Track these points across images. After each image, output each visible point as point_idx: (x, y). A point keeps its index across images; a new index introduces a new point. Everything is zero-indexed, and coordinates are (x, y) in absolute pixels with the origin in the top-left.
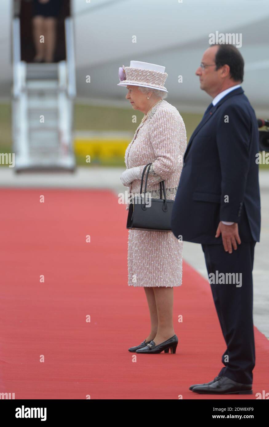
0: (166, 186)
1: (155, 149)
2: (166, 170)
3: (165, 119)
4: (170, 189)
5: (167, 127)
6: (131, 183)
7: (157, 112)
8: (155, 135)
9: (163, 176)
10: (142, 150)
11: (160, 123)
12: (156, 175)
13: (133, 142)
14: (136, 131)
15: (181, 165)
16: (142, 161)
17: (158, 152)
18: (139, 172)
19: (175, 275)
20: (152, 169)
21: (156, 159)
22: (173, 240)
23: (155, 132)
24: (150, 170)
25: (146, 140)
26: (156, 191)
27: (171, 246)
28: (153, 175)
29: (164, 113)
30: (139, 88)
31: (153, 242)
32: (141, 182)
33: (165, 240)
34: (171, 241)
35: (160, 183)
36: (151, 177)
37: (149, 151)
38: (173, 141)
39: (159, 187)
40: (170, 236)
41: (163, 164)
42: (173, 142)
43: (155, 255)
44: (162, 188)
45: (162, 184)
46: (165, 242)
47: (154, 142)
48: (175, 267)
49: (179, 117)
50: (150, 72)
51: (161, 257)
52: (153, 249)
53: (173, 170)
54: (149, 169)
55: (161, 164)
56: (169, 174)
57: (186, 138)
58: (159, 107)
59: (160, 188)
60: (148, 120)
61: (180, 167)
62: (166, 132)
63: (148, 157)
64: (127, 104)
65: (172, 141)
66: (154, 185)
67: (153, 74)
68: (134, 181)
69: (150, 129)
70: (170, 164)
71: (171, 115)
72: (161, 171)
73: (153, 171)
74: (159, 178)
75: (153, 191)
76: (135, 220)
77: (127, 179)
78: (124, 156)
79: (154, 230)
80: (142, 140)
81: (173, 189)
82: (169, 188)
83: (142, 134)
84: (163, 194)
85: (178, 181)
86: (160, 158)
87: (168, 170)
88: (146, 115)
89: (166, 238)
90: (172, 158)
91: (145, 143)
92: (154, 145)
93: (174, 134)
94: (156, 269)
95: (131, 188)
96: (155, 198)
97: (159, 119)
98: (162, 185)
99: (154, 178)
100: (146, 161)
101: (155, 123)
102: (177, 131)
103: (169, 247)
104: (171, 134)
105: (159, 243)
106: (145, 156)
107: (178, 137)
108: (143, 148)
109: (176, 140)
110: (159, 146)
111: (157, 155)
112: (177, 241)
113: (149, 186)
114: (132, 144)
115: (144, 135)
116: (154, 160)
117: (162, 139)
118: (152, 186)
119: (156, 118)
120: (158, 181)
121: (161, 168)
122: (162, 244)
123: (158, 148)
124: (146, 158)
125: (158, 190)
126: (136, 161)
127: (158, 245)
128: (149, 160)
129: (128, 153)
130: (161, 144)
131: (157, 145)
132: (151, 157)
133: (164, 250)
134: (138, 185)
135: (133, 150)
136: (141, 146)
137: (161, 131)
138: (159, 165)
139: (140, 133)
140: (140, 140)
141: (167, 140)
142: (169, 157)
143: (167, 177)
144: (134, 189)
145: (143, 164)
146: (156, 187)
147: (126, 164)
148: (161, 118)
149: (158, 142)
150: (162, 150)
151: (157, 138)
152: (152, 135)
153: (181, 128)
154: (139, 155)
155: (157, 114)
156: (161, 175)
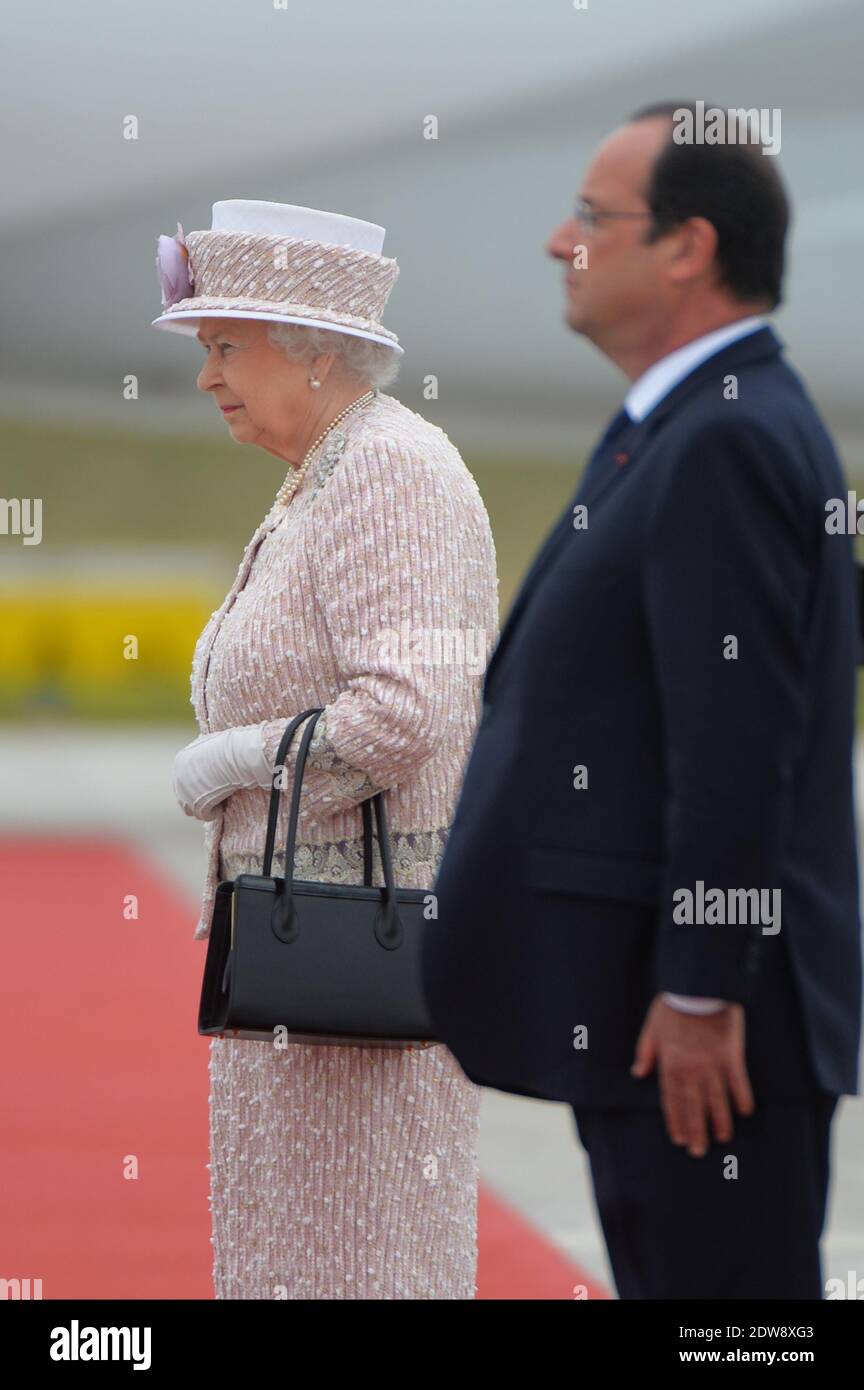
0: (394, 820)
1: (337, 638)
2: (393, 740)
3: (387, 490)
4: (411, 838)
5: (397, 527)
6: (224, 804)
7: (349, 455)
8: (338, 566)
9: (376, 771)
10: (273, 638)
11: (366, 509)
12: (342, 766)
13: (234, 600)
14: (249, 549)
15: (466, 718)
16: (274, 695)
17: (352, 652)
18: (262, 754)
19: (434, 1259)
20: (324, 738)
21: (342, 684)
22: (429, 1089)
23: (342, 554)
24: (314, 744)
25: (296, 591)
26: (341, 846)
27: (418, 1117)
28: (328, 765)
29: (384, 457)
30: (272, 335)
31: (330, 1100)
32: (269, 797)
33: (389, 1086)
34: (416, 1095)
35: (365, 805)
36: (320, 775)
37: (308, 648)
38: (429, 598)
39: (360, 826)
40: (414, 1067)
41: (377, 714)
42: (427, 604)
43: (342, 1162)
44: (375, 830)
45: (372, 810)
46: (386, 1099)
47: (334, 605)
48: (435, 1222)
49: (461, 479)
50: (326, 254)
51: (369, 1174)
52: (330, 1132)
53: (426, 744)
54: (310, 735)
55: (369, 711)
56: (408, 761)
57: (496, 582)
58: (359, 430)
59: (362, 832)
60: (306, 494)
61: (463, 725)
62: (393, 555)
63: (304, 678)
64: (202, 416)
65: (423, 598)
66: (335, 816)
67: (342, 262)
68: (235, 794)
69: (316, 536)
70: (411, 710)
71: (417, 468)
72: (370, 749)
73: (331, 749)
74: (360, 781)
75: (328, 845)
77: (200, 786)
79: (336, 1040)
80: (275, 594)
81: (429, 834)
82: (406, 830)
83: (278, 565)
84: (377, 861)
85: (451, 797)
86: (361, 680)
87: (402, 743)
88: (297, 467)
89: (392, 1080)
90: (420, 681)
91: (289, 607)
92: (333, 616)
93: (435, 564)
94: (345, 1231)
95: (222, 832)
96: (336, 880)
97: (361, 489)
98: (374, 816)
99: (332, 778)
100: (294, 699)
101: (341, 510)
102: (449, 546)
103: (410, 1121)
104: (418, 564)
105: (358, 1101)
106: (290, 669)
107: (453, 579)
108: (280, 630)
109: (444, 592)
110: (357, 622)
111: (348, 667)
112: (449, 1095)
113: (310, 820)
114: (228, 612)
115: (287, 568)
116: (332, 690)
117: (375, 588)
118: (323, 823)
119: (345, 485)
120: (355, 798)
121: (367, 730)
122: (375, 1110)
123: (353, 635)
124: (293, 682)
125: (355, 842)
126: (247, 698)
127: (353, 1114)
128: (309, 691)
129: (205, 659)
130: (370, 613)
131: (351, 615)
132: (318, 678)
133: (382, 1140)
134: (254, 813)
135: (229, 641)
136: (269, 621)
137: (370, 546)
138: (358, 716)
139: (265, 557)
140: (267, 594)
141: (398, 593)
142: (407, 677)
143: (396, 774)
144: (235, 834)
145: (278, 710)
146: (345, 824)
147: (196, 710)
148: (368, 484)
149: (354, 600)
150: (373, 641)
151: (351, 581)
152: (326, 567)
153: (467, 533)
154: (262, 667)
155: (349, 464)
156: (369, 768)
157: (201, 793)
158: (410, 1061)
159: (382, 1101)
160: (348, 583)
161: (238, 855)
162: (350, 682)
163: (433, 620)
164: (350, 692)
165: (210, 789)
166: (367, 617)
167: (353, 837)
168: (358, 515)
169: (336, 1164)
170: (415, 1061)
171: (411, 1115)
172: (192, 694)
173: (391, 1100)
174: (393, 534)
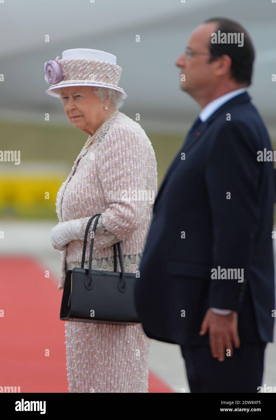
0: (124, 251)
1: (106, 191)
2: (124, 224)
3: (123, 143)
4: (129, 256)
5: (126, 155)
6: (67, 245)
7: (110, 131)
8: (106, 167)
9: (118, 234)
10: (84, 191)
11: (116, 149)
12: (107, 233)
13: (71, 178)
14: (76, 162)
15: (147, 218)
16: (84, 210)
17: (111, 196)
18: (80, 229)
20: (101, 223)
21: (107, 206)
23: (107, 163)
24: (98, 225)
25: (92, 175)
26: (107, 259)
27: (131, 347)
28: (102, 232)
29: (122, 132)
31: (102, 342)
33: (122, 338)
34: (130, 340)
35: (114, 246)
36: (100, 236)
37: (96, 194)
38: (136, 178)
39: (113, 252)
40: (129, 331)
41: (119, 216)
42: (135, 180)
43: (106, 362)
44: (118, 254)
45: (117, 247)
46: (121, 342)
47: (105, 180)
49: (146, 140)
51: (115, 366)
53: (135, 226)
54: (97, 222)
55: (116, 215)
56: (129, 231)
57: (157, 174)
58: (113, 123)
59: (113, 255)
61: (146, 220)
62: (124, 164)
63: (94, 204)
65: (134, 178)
66: (104, 249)
68: (71, 242)
69: (99, 158)
71: (132, 136)
72: (117, 227)
73: (104, 227)
74: (113, 237)
75: (102, 259)
76: (74, 307)
77: (60, 239)
78: (55, 201)
79: (104, 322)
80: (85, 176)
81: (135, 255)
82: (128, 254)
83: (86, 167)
85: (143, 243)
86: (114, 205)
87: (127, 225)
88: (92, 135)
89: (123, 335)
90: (133, 205)
91: (89, 181)
92: (104, 183)
93: (138, 167)
94: (107, 385)
95: (67, 254)
96: (105, 270)
97: (114, 142)
98: (117, 249)
100: (91, 211)
101: (107, 149)
102: (143, 161)
103: (128, 349)
104: (133, 167)
105: (111, 342)
106: (90, 201)
107: (144, 172)
108: (87, 188)
109: (141, 176)
110: (112, 186)
111: (109, 200)
112: (141, 341)
113: (96, 250)
114: (69, 182)
115: (89, 168)
116: (104, 208)
117: (118, 175)
118: (101, 251)
119: (109, 141)
120: (111, 243)
121: (116, 221)
122: (117, 345)
123: (111, 190)
124: (91, 205)
125: (111, 258)
126: (76, 210)
127: (110, 346)
128: (96, 208)
129: (61, 198)
130: (117, 183)
131: (110, 183)
132: (99, 204)
133: (119, 355)
134: (78, 248)
135: (70, 192)
136: (83, 185)
137: (117, 161)
138: (113, 216)
139: (81, 165)
140: (82, 176)
141: (126, 176)
142: (129, 204)
143: (124, 236)
144: (71, 255)
145: (86, 214)
146: (108, 252)
147: (58, 215)
148: (116, 141)
149: (112, 178)
150: (118, 192)
151: (110, 172)
152: (102, 167)
153: (148, 157)
154: (80, 200)
155: (110, 134)
156: (116, 233)
157: (60, 241)
158: (128, 329)
159: (119, 342)
160: (110, 173)
161: (72, 262)
162: (110, 205)
163: (137, 185)
164: (110, 208)
165: (63, 240)
166: (116, 184)
167: (110, 256)
168: (113, 151)
169: (104, 363)
170: (130, 329)
171: (128, 347)
172: (56, 209)
173: (122, 342)
174: (125, 157)
